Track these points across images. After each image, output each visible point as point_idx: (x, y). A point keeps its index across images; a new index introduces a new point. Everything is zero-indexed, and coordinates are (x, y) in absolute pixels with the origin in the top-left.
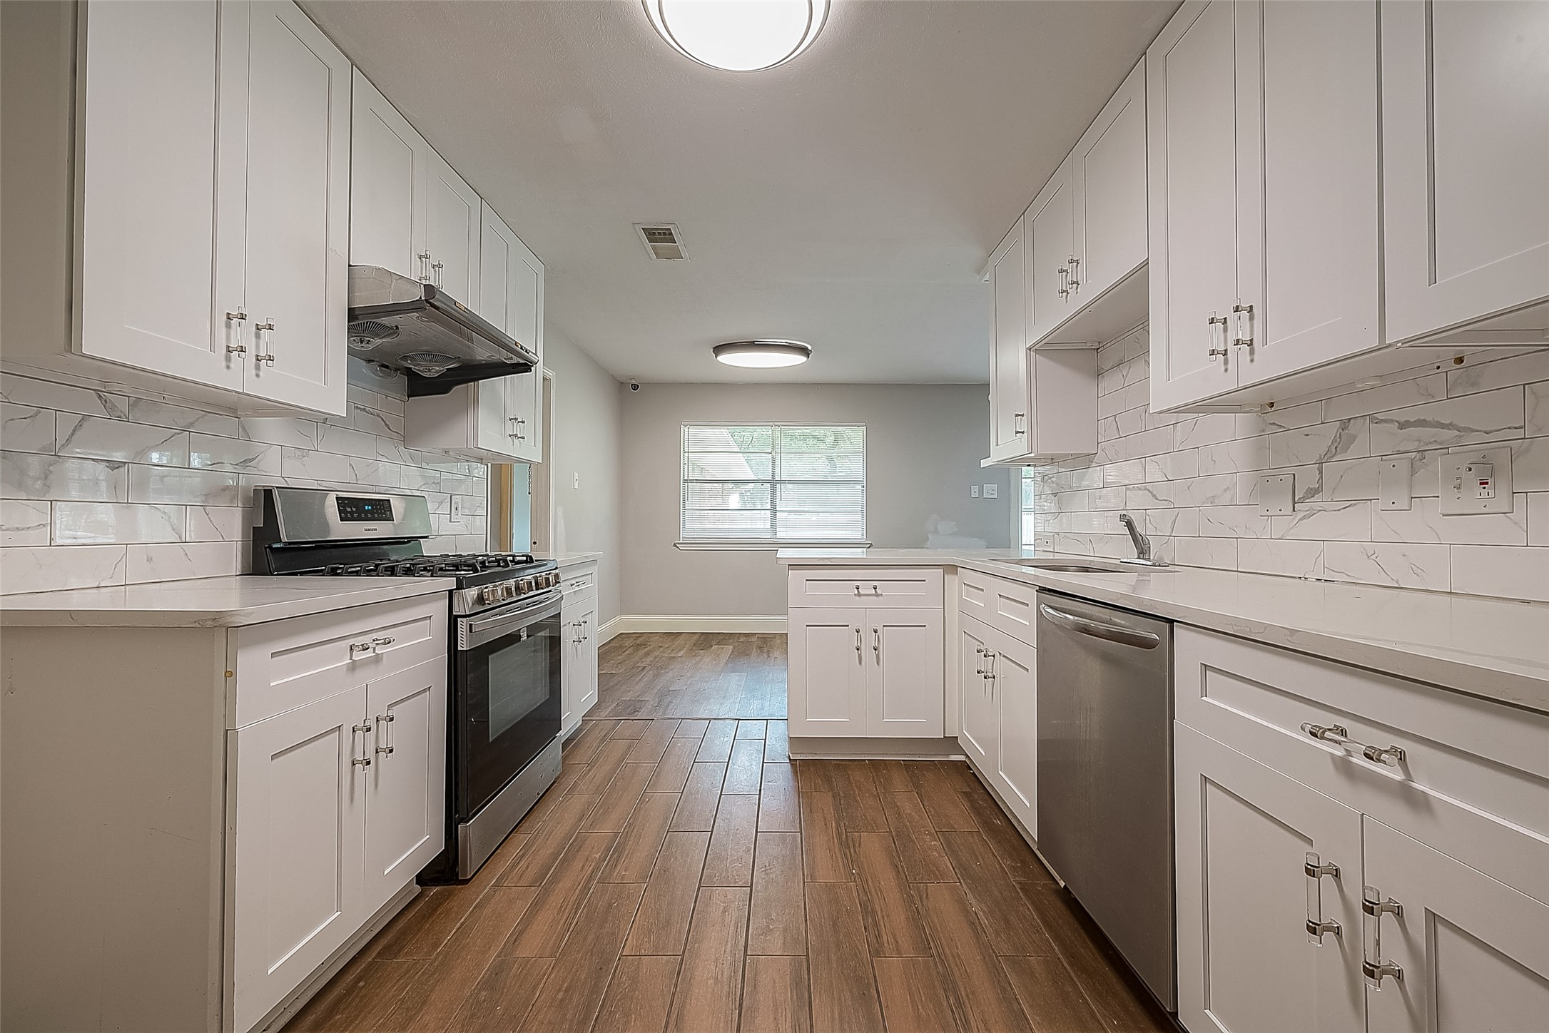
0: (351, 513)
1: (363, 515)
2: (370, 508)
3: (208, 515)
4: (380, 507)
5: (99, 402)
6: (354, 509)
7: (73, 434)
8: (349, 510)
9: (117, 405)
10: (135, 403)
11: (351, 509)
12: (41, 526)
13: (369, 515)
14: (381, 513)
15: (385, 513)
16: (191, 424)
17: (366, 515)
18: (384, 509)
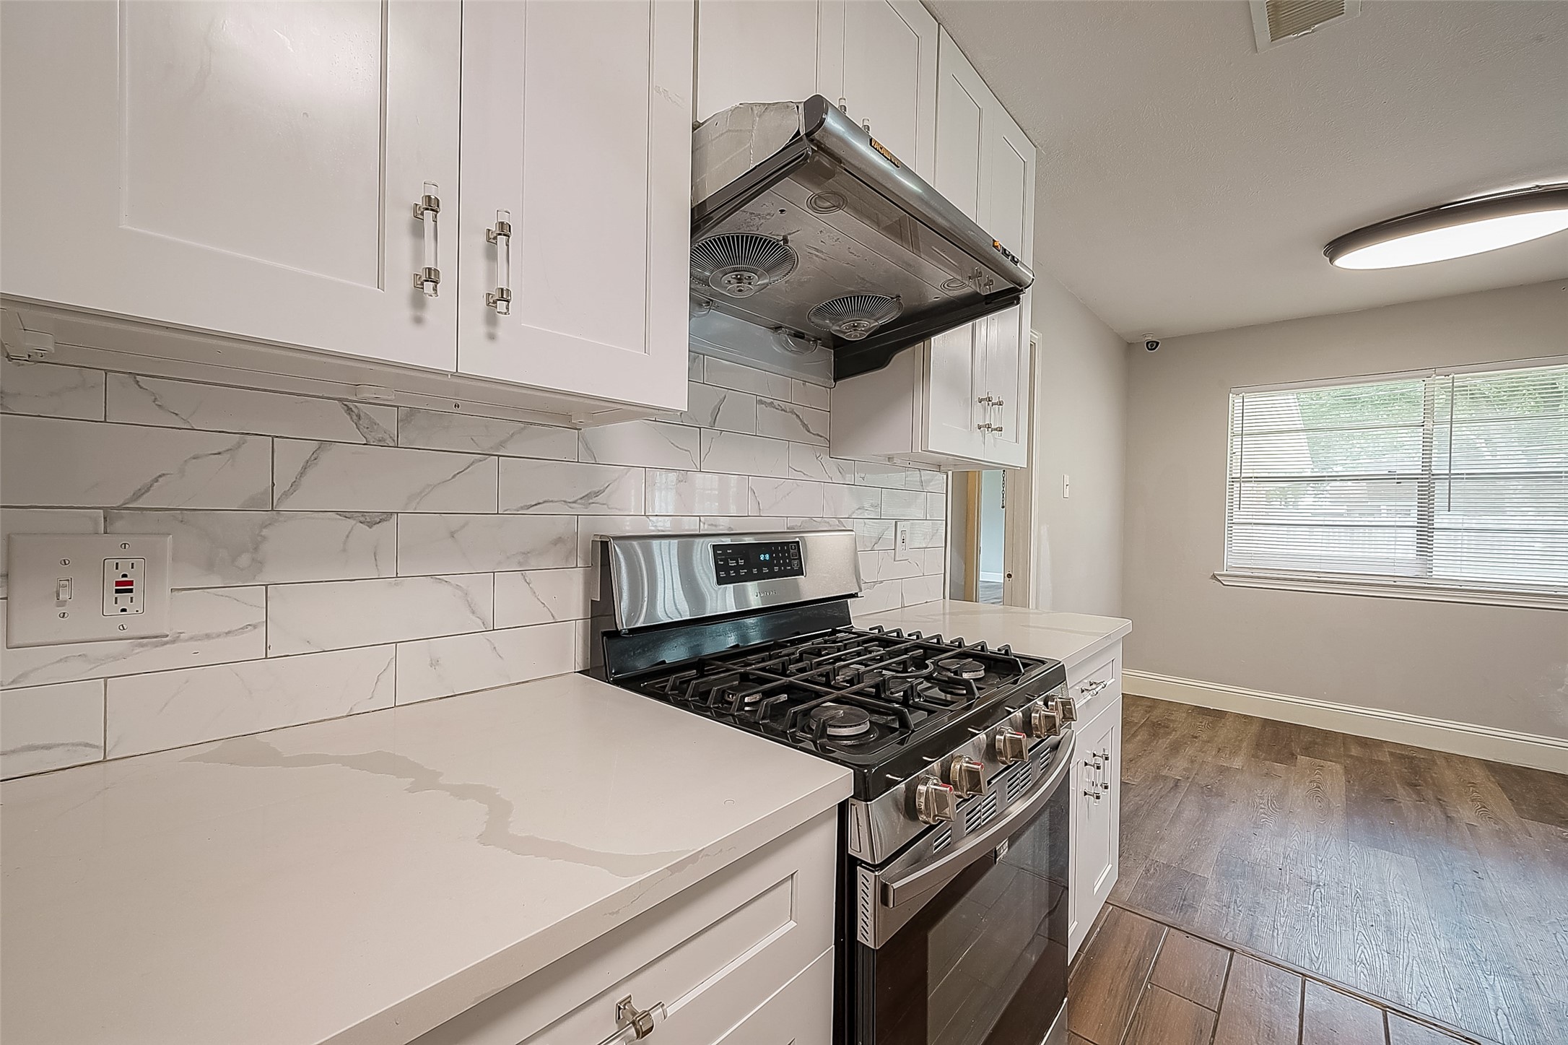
0: (737, 568)
1: (755, 571)
2: (767, 556)
3: (529, 584)
4: (784, 555)
5: (348, 417)
6: (741, 562)
7: (302, 474)
8: (733, 563)
9: (378, 422)
10: (408, 417)
11: (737, 562)
12: (250, 628)
13: (766, 570)
14: (785, 564)
15: (790, 564)
16: (502, 444)
17: (760, 570)
18: (789, 557)
